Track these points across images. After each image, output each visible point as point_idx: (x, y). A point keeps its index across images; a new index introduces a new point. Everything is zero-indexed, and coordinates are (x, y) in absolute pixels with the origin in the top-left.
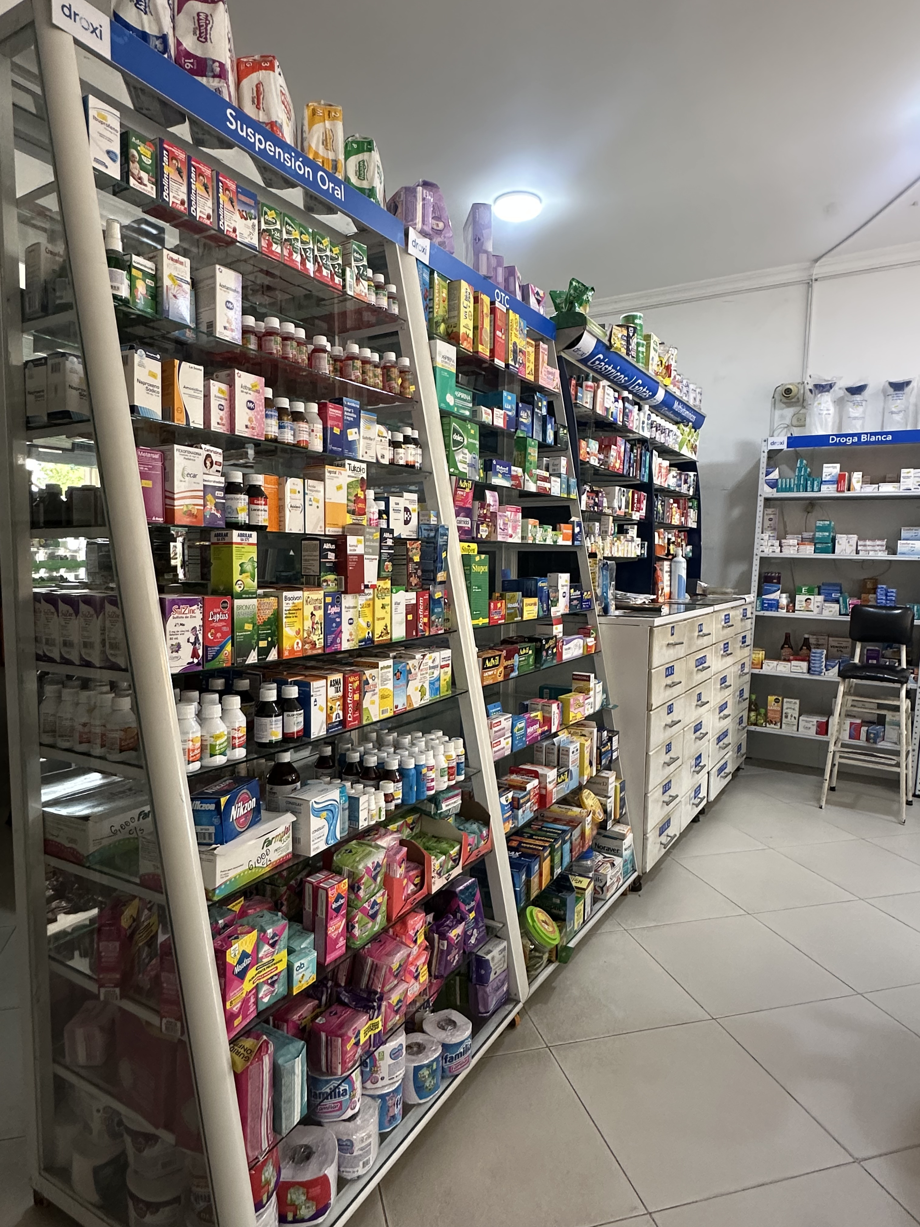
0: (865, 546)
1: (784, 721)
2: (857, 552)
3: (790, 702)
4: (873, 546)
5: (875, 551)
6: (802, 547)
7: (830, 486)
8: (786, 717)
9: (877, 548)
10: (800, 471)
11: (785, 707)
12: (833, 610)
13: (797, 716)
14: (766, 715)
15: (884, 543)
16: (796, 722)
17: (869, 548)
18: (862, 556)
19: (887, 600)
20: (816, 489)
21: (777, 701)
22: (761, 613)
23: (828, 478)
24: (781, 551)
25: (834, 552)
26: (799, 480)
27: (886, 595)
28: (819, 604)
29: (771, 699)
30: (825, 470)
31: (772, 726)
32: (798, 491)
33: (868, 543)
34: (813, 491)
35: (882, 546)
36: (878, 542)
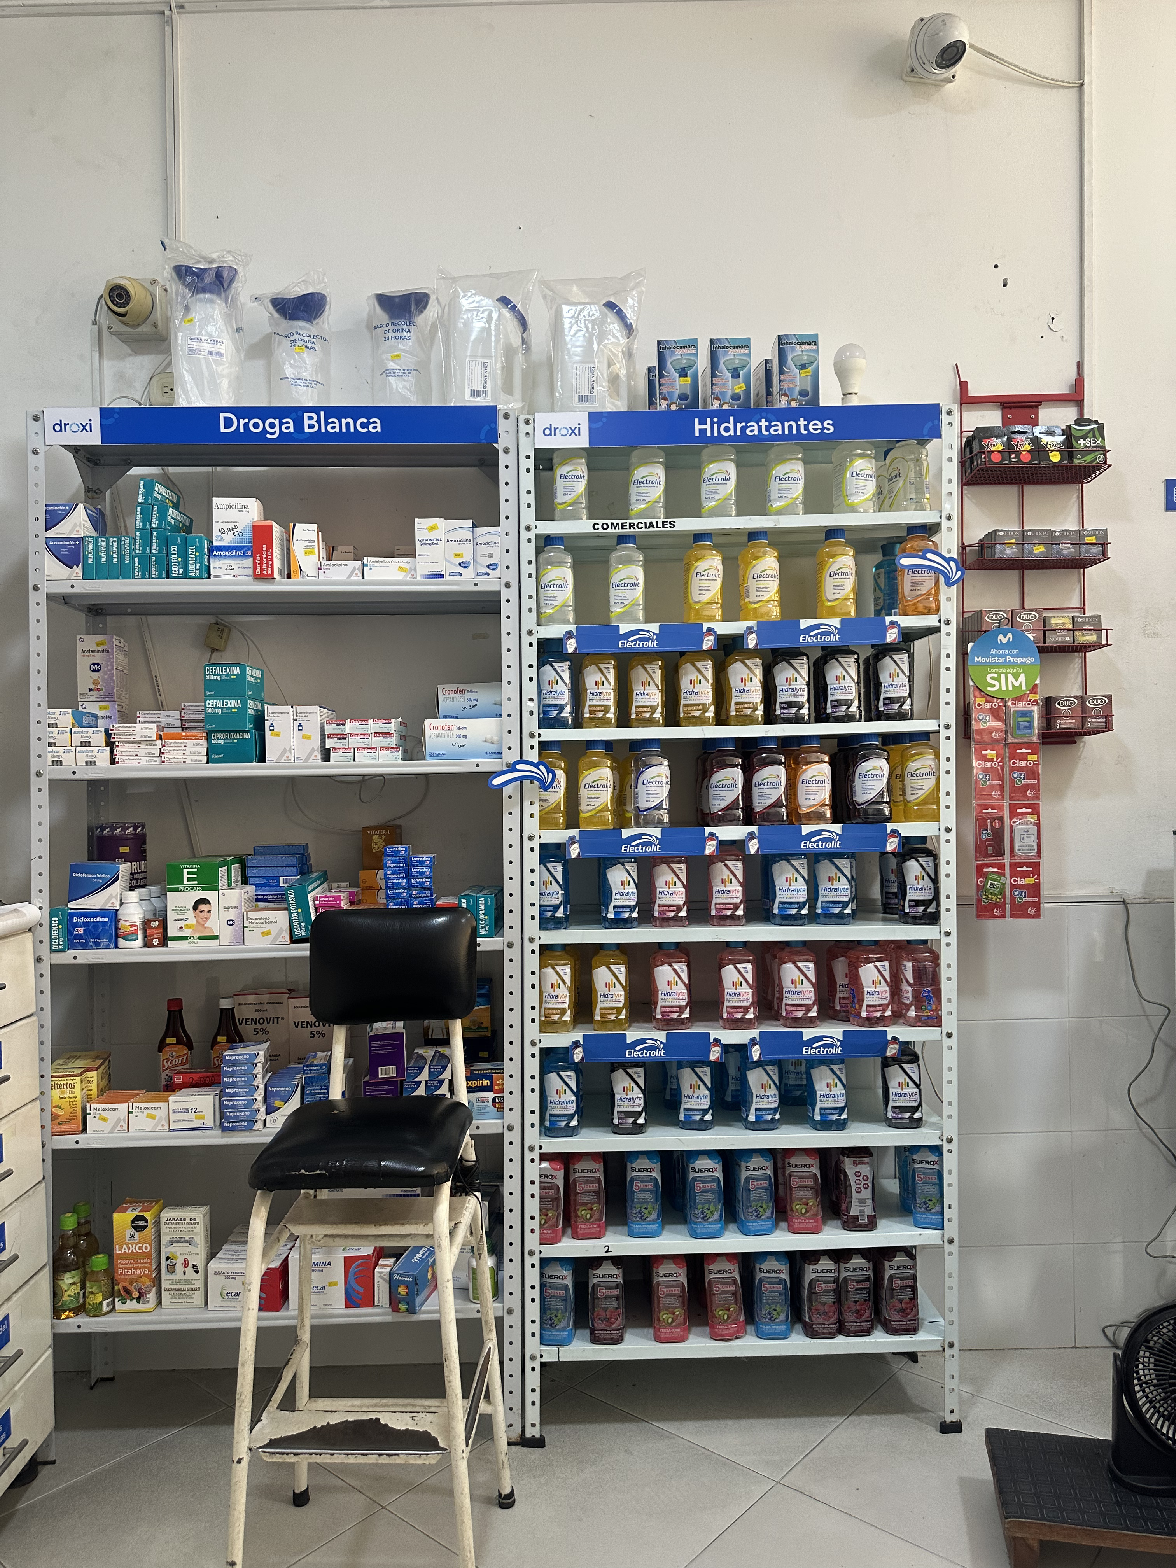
0: (343, 736)
1: (164, 1285)
2: (326, 755)
3: (179, 1222)
4: (365, 736)
5: (371, 750)
6: (171, 746)
7: (234, 563)
8: (171, 1269)
9: (375, 742)
10: (147, 517)
11: (164, 1240)
12: (273, 929)
13: (200, 1261)
14: (110, 1272)
15: (393, 726)
16: (197, 1280)
17: (354, 743)
18: (339, 765)
19: (410, 887)
20: (194, 569)
21: (139, 1224)
22: (68, 957)
23: (227, 540)
24: (113, 761)
25: (262, 759)
26: (146, 541)
27: (408, 875)
28: (232, 915)
29: (122, 1220)
30: (216, 514)
31: (131, 1305)
32: (146, 574)
33: (349, 727)
34: (186, 576)
35: (388, 735)
36: (377, 726)
